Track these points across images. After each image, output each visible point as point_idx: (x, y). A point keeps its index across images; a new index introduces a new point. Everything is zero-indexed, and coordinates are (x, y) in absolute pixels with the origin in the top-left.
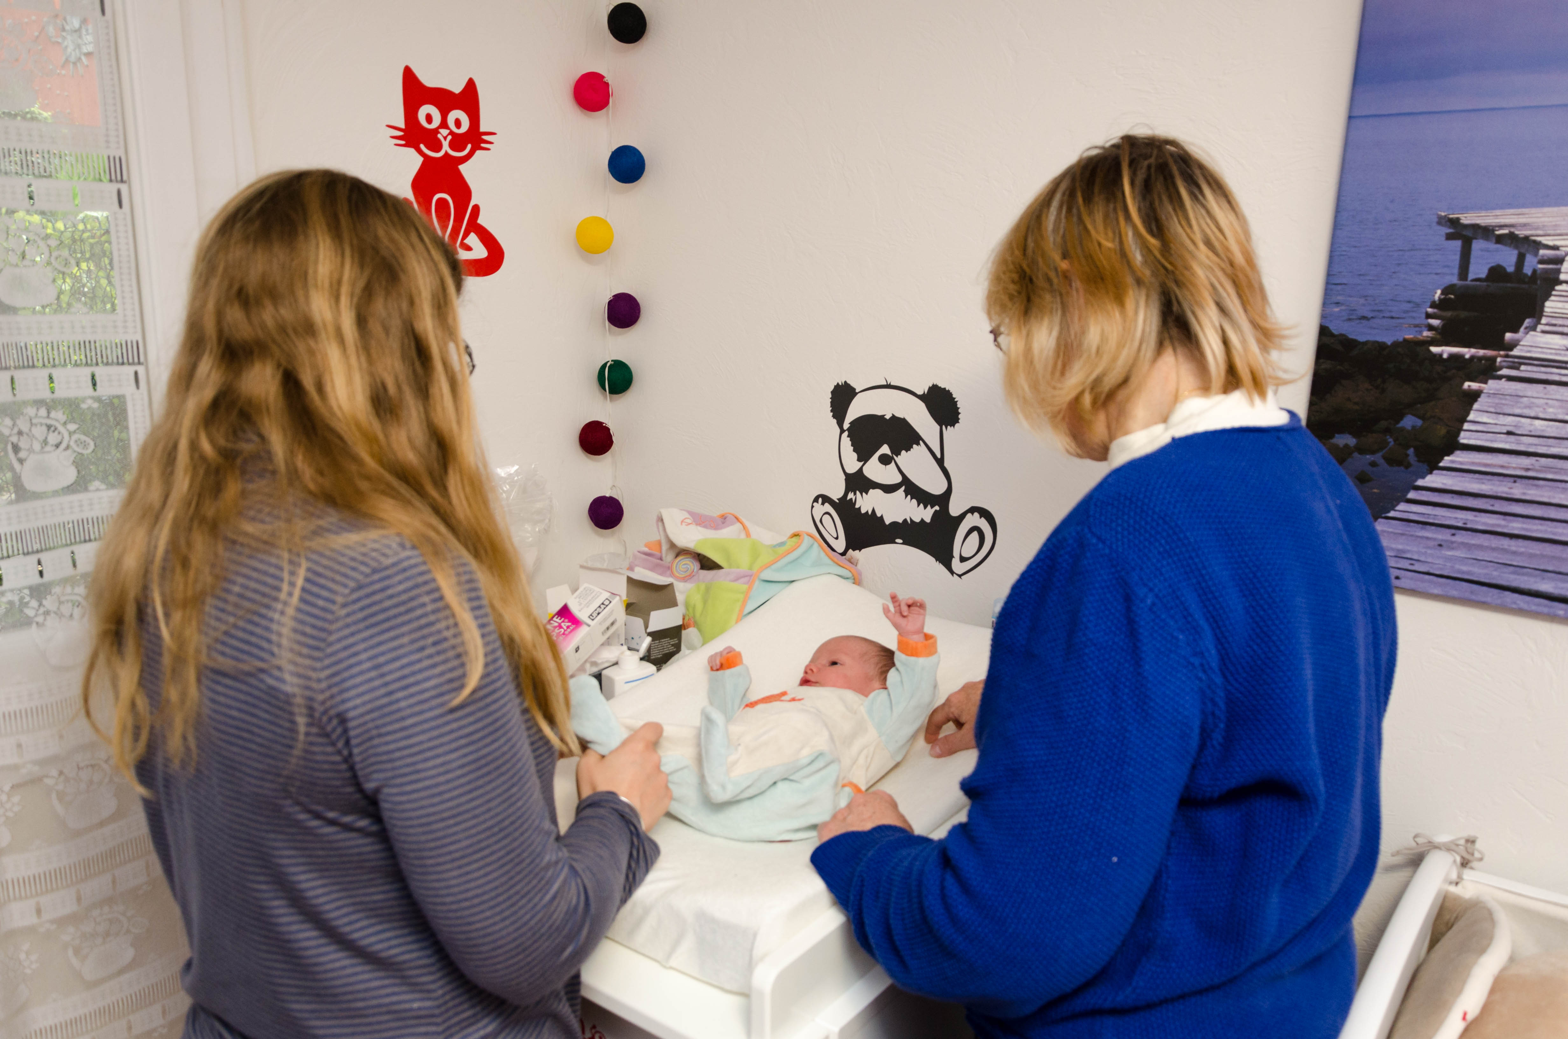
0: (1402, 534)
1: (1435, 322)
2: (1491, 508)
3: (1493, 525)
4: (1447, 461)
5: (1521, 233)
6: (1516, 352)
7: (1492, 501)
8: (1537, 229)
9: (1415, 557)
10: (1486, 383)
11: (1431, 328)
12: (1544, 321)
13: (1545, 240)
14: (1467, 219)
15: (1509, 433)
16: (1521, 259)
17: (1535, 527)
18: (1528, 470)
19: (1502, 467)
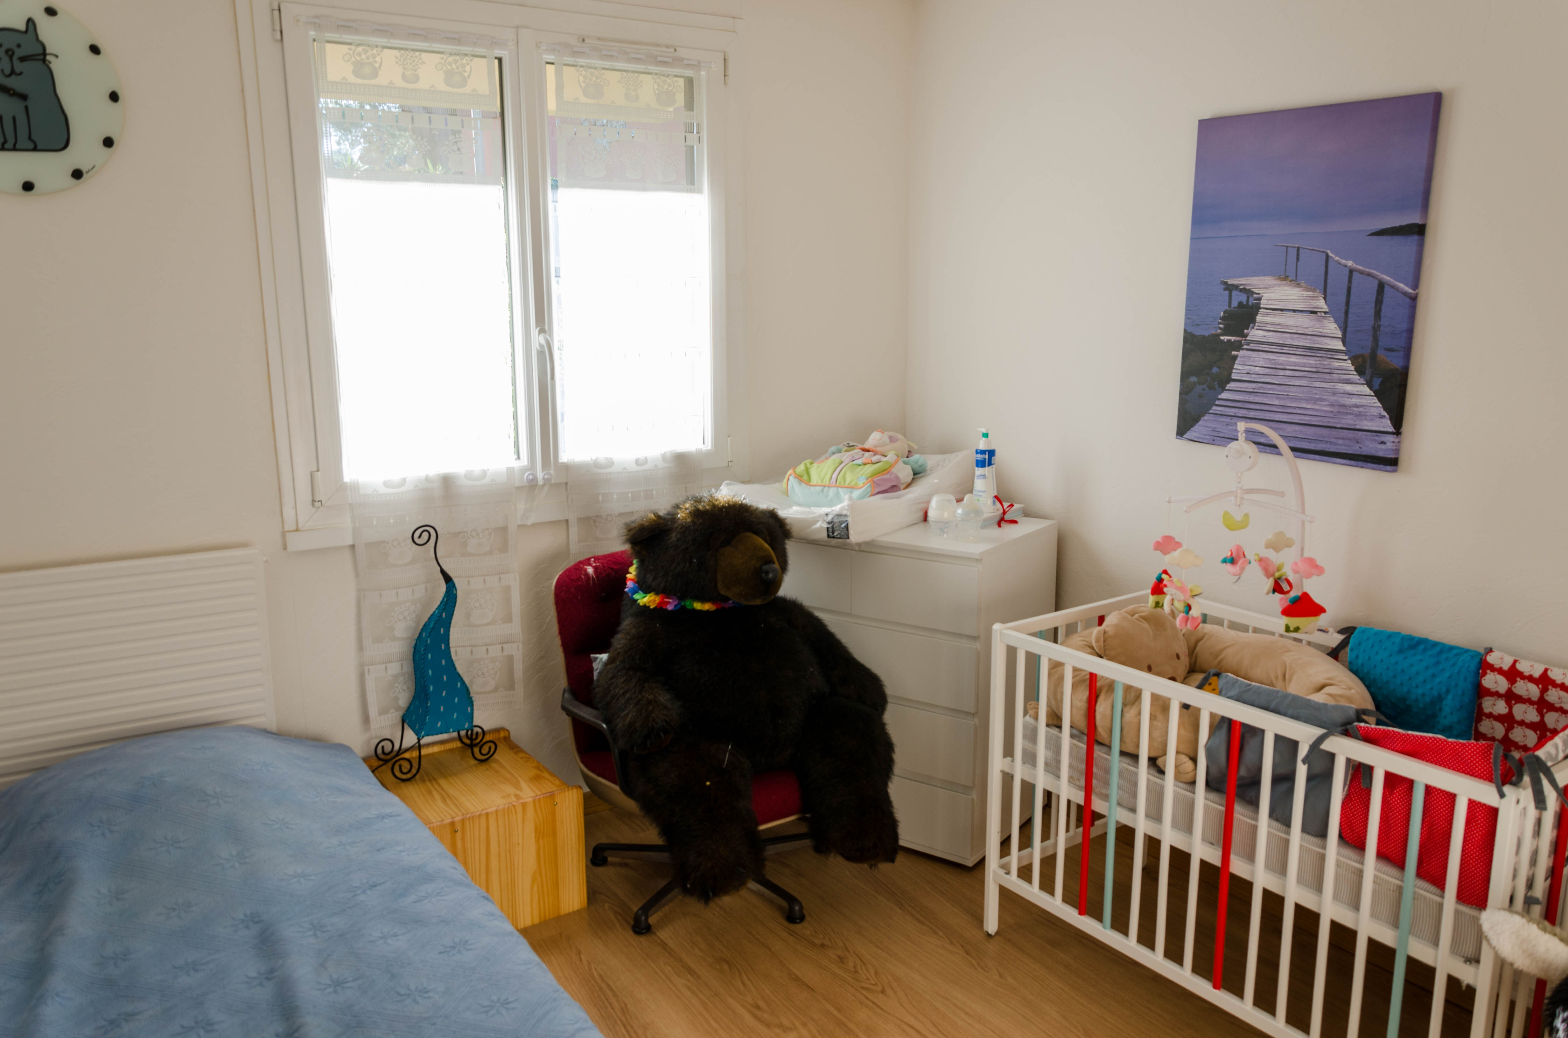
0: (1214, 420)
1: (1222, 326)
2: (1243, 407)
3: (1244, 414)
4: (1228, 386)
5: (1248, 288)
6: (1248, 338)
7: (1243, 403)
8: (1252, 286)
9: (1219, 430)
10: (1239, 351)
11: (1220, 328)
12: (1257, 324)
13: (1256, 291)
14: (1231, 282)
15: (1248, 373)
16: (1248, 298)
17: (1258, 414)
18: (1254, 389)
19: (1246, 388)
